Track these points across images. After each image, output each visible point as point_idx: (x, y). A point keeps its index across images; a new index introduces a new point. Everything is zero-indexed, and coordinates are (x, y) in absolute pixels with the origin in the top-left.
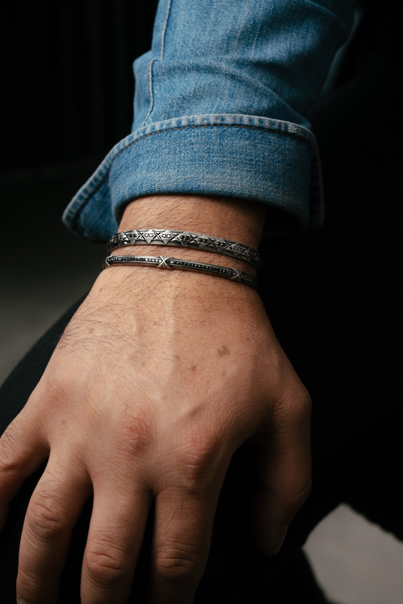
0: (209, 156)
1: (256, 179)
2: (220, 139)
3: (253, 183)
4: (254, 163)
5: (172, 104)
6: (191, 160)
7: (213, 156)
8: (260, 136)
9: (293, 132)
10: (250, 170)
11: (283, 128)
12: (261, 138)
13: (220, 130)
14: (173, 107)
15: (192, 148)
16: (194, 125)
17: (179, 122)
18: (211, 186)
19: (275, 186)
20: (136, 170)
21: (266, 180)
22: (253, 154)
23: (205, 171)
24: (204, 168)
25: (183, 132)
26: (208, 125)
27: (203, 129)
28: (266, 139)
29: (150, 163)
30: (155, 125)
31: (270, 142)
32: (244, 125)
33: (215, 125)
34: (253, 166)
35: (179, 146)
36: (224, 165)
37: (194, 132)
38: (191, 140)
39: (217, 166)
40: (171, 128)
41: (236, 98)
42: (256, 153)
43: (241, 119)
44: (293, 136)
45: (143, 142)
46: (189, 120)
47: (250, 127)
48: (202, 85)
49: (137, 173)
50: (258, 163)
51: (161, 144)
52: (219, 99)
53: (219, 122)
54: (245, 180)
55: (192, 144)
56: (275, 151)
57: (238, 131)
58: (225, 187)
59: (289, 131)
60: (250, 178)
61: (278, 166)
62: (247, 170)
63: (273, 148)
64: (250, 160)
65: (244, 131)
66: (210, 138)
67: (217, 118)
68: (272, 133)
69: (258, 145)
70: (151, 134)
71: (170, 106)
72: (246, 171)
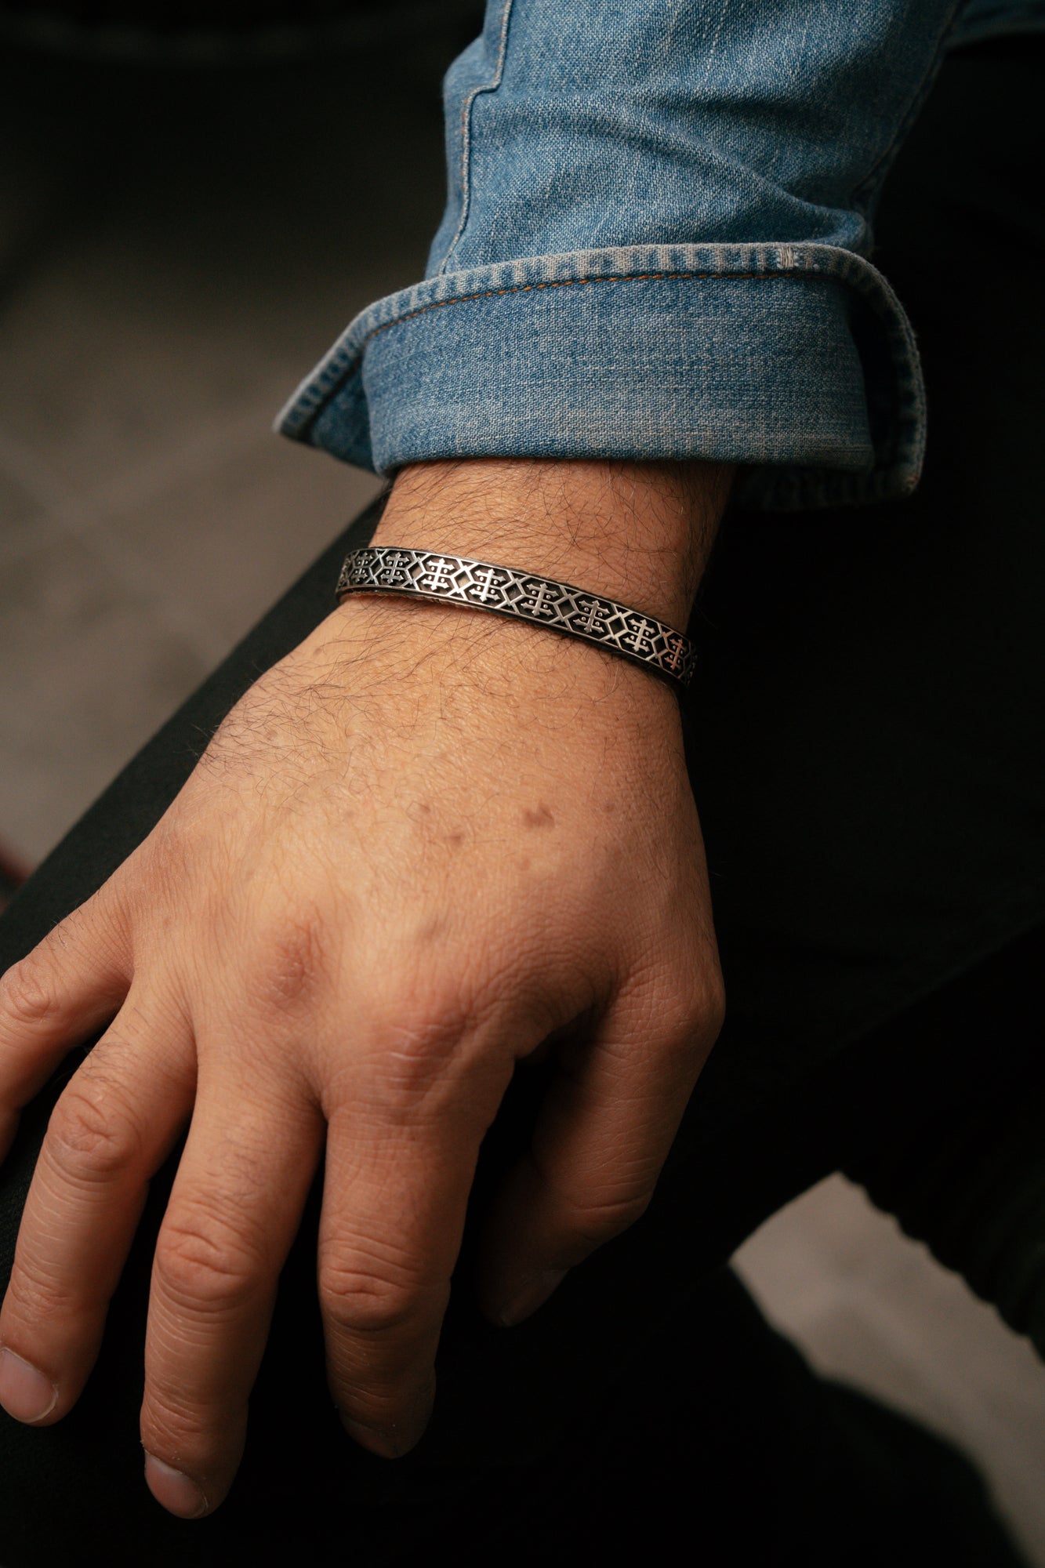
0: (575, 362)
1: (692, 409)
2: (601, 316)
3: (685, 421)
4: (687, 368)
5: (503, 220)
6: (533, 376)
7: (585, 363)
8: (701, 295)
9: (791, 265)
10: (675, 389)
11: (761, 263)
12: (705, 298)
13: (602, 289)
14: (504, 228)
15: (535, 345)
16: (540, 282)
17: (507, 274)
18: (582, 440)
19: (745, 417)
20: (416, 393)
21: (720, 406)
22: (683, 345)
23: (567, 402)
24: (564, 395)
25: (517, 301)
26: (574, 279)
27: (561, 293)
28: (716, 299)
29: (443, 382)
30: (455, 278)
31: (729, 306)
32: (660, 273)
33: (590, 278)
34: (683, 377)
35: (507, 339)
36: (612, 383)
37: (539, 303)
38: (532, 324)
39: (594, 387)
40: (490, 291)
41: (655, 197)
42: (691, 342)
43: (652, 258)
44: (793, 276)
45: (432, 321)
46: (528, 269)
47: (676, 275)
48: (571, 171)
49: (419, 403)
50: (695, 367)
51: (468, 333)
52: (611, 202)
53: (597, 270)
54: (664, 415)
55: (536, 333)
56: (741, 326)
57: (646, 289)
58: (615, 439)
59: (779, 266)
60: (677, 407)
61: (752, 365)
62: (667, 388)
63: (735, 322)
64: (676, 363)
65: (660, 287)
66: (576, 315)
67: (592, 262)
68: (732, 279)
69: (696, 321)
70: (448, 301)
71: (496, 226)
72: (667, 391)
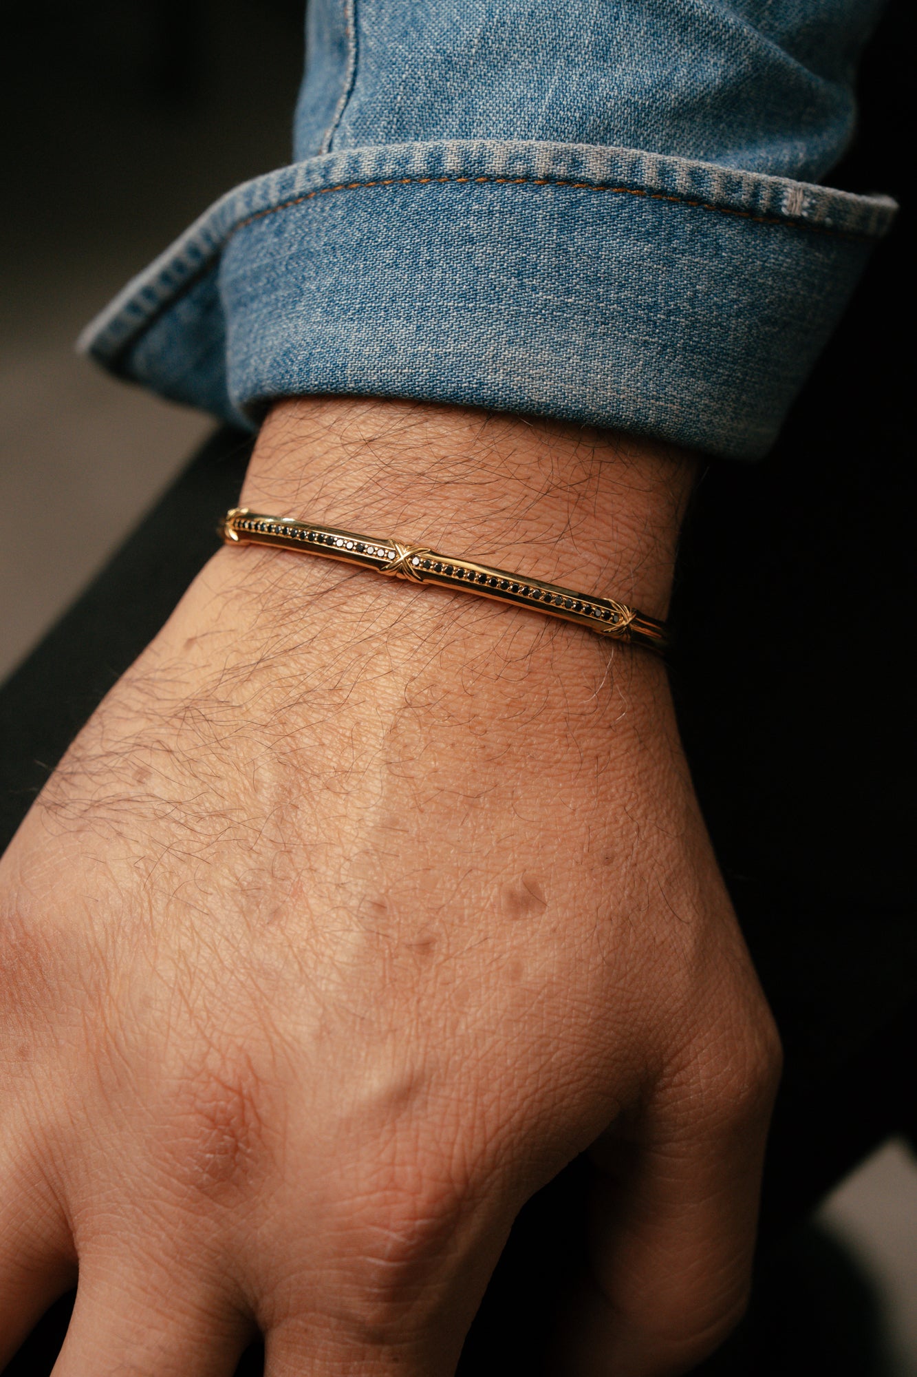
0: (522, 286)
1: (661, 371)
2: (561, 231)
3: (651, 385)
4: (662, 317)
6: (463, 296)
7: (534, 289)
8: (689, 227)
9: (797, 213)
10: (645, 341)
11: (764, 202)
12: (692, 232)
13: (565, 197)
15: (470, 256)
16: (481, 174)
17: (436, 158)
18: (520, 387)
21: (693, 374)
22: (660, 287)
23: (504, 336)
24: (502, 326)
25: (446, 194)
26: (528, 177)
27: (508, 192)
28: (705, 236)
29: (334, 290)
30: (359, 155)
31: (719, 248)
32: (642, 188)
33: (549, 179)
34: (656, 327)
35: (430, 243)
36: (567, 320)
37: (479, 200)
38: (466, 228)
39: (542, 321)
40: (409, 176)
42: (670, 285)
43: (634, 166)
44: (797, 226)
45: (323, 210)
46: (465, 155)
47: (661, 195)
50: (672, 318)
51: (374, 229)
53: (561, 170)
55: (471, 241)
56: (730, 277)
57: (622, 206)
59: (784, 210)
62: (636, 339)
63: (724, 269)
64: (649, 308)
65: (640, 207)
68: (725, 215)
69: (679, 258)
70: (346, 185)
72: (635, 342)
